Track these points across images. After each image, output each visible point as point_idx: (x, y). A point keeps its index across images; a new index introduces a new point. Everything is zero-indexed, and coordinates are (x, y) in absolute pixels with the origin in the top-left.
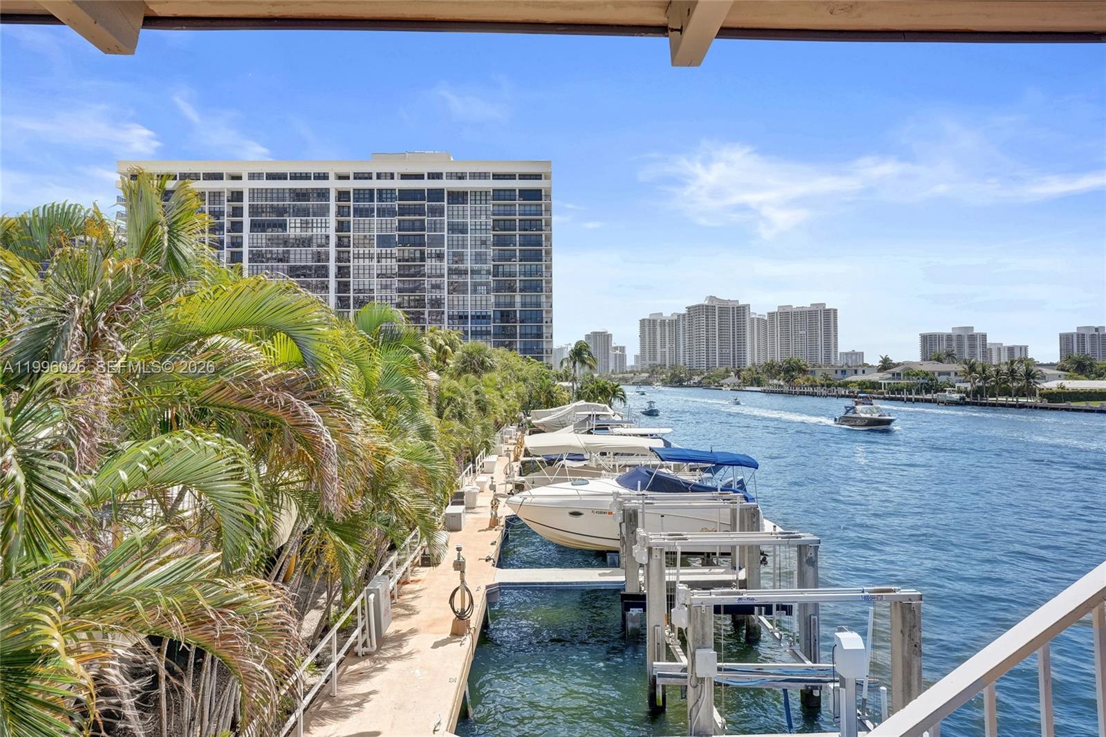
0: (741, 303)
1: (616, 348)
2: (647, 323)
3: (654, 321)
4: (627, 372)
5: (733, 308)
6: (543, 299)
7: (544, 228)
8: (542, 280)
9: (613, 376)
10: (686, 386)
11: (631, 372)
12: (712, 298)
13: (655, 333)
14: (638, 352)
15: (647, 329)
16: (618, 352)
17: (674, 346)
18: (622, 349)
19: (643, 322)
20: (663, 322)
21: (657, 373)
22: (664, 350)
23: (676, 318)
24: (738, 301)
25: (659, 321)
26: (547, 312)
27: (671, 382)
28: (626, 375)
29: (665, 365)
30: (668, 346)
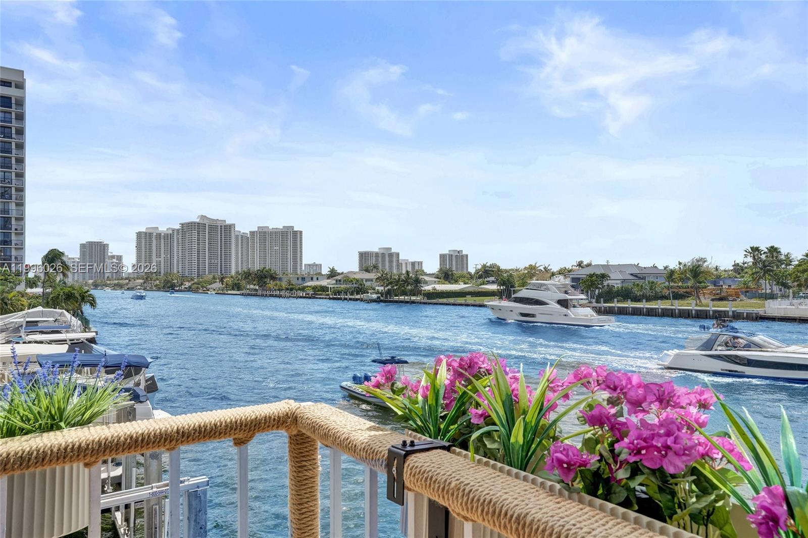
0: (228, 222)
1: (113, 257)
2: (143, 235)
3: (151, 234)
4: (122, 279)
5: (221, 226)
6: (13, 206)
7: (14, 136)
8: (11, 188)
9: (109, 282)
10: (177, 291)
11: (126, 279)
12: (203, 217)
13: (150, 245)
14: (134, 261)
15: (143, 241)
16: (115, 260)
17: (169, 256)
18: (119, 258)
19: (139, 234)
20: (159, 236)
21: (151, 280)
22: (160, 259)
23: (171, 232)
24: (225, 221)
25: (155, 234)
26: (17, 219)
27: (164, 287)
28: (121, 281)
29: (160, 273)
30: (163, 256)
